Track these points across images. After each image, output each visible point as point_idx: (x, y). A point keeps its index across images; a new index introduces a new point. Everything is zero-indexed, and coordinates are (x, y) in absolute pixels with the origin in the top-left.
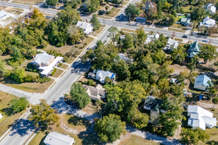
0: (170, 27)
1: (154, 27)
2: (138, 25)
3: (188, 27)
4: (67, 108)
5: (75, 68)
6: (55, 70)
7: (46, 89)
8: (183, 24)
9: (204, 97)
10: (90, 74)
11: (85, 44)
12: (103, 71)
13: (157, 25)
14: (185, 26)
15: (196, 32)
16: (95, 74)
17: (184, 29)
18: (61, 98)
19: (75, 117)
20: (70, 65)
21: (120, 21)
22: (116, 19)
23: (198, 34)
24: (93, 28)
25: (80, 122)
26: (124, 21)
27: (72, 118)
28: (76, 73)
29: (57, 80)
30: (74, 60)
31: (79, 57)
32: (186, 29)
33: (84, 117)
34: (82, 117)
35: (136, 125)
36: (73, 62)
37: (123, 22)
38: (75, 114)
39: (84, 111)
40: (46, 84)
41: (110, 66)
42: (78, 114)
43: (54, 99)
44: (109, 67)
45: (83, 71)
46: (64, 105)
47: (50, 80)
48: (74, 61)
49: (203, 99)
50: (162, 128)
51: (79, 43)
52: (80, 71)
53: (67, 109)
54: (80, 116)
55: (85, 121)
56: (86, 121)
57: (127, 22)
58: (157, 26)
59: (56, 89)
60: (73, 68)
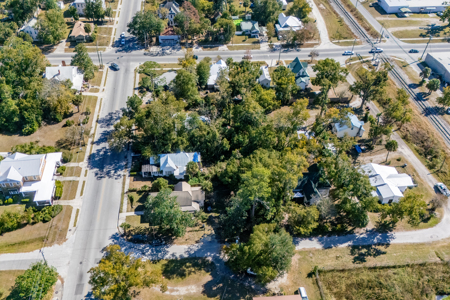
0: (230, 44)
1: (200, 49)
2: (168, 51)
3: (259, 38)
4: (142, 251)
5: (101, 168)
6: (58, 185)
7: (66, 230)
8: (250, 34)
9: (363, 148)
10: (145, 169)
11: (87, 113)
12: (173, 155)
13: (204, 44)
14: (254, 37)
15: (278, 43)
16: (158, 165)
17: (254, 43)
18: (114, 237)
19: (171, 261)
20: (84, 165)
21: (126, 50)
22: (116, 49)
23: (283, 46)
24: (82, 76)
25: (188, 268)
26: (135, 49)
27: (167, 266)
28: (110, 177)
29: (77, 203)
30: (84, 153)
31: (93, 143)
32: (258, 42)
33: (190, 254)
34: (186, 256)
35: (302, 230)
36: (86, 157)
37: (134, 52)
38: (168, 256)
39: (181, 244)
40: (59, 220)
41: (184, 140)
42: (173, 255)
43: (100, 244)
44: (182, 143)
45: (121, 168)
46: (130, 248)
47: (60, 208)
48: (87, 154)
49: (363, 151)
50: (337, 219)
51: (71, 114)
52: (116, 170)
53: (144, 254)
54: (181, 256)
55: (195, 261)
56: (200, 261)
57: (143, 51)
58: (205, 47)
59: (91, 222)
60: (96, 170)
